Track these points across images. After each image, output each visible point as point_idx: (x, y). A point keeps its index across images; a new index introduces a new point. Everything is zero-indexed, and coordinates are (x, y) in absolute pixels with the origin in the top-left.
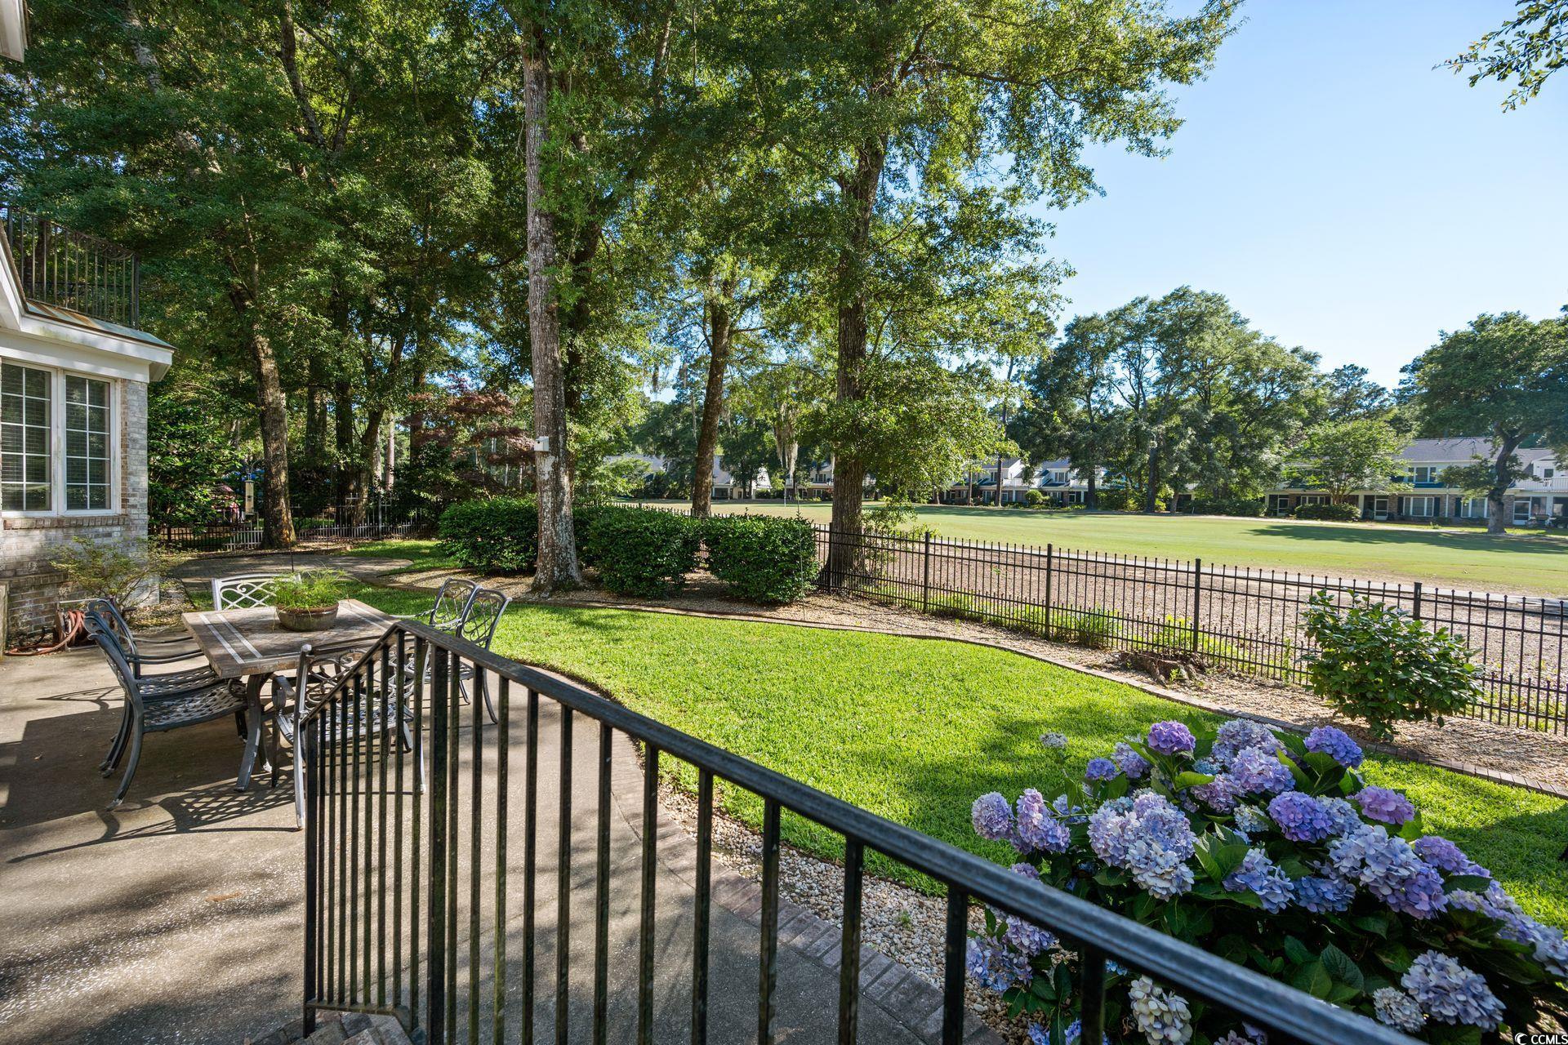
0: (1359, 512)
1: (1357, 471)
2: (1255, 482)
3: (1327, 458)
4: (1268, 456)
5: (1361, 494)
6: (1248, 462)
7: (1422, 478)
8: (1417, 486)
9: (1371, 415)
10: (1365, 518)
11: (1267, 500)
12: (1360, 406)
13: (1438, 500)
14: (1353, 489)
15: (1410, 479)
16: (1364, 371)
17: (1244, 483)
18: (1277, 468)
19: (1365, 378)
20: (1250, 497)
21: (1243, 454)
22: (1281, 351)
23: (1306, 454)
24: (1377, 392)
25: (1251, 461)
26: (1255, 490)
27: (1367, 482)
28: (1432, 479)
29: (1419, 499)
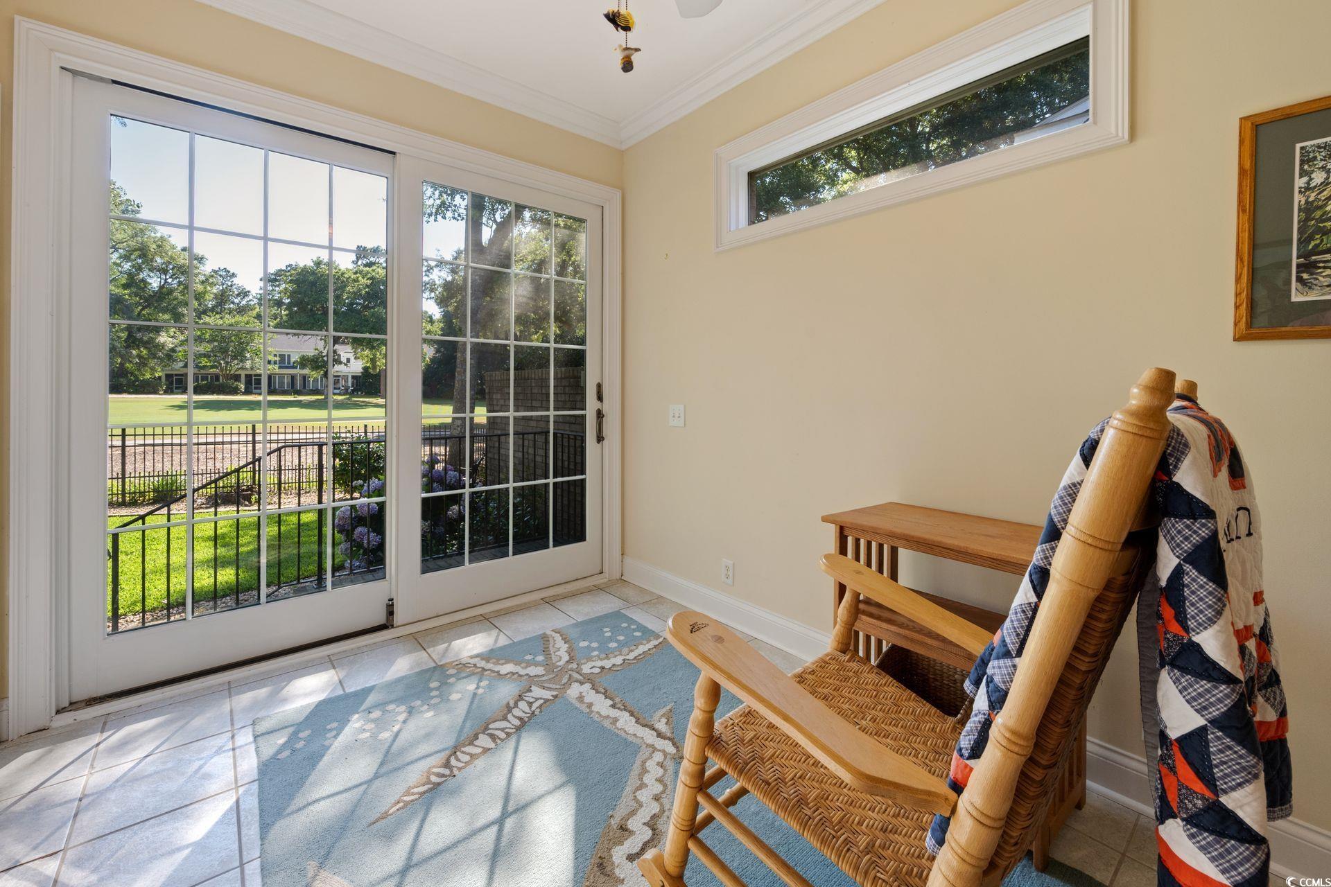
0: (242, 387)
1: (240, 355)
2: (152, 363)
3: (216, 344)
4: (163, 338)
5: (243, 373)
6: (146, 344)
7: (283, 361)
8: (280, 367)
9: (242, 310)
10: (247, 392)
11: (163, 379)
12: (233, 303)
13: (293, 377)
14: (238, 369)
15: (275, 363)
16: (234, 275)
17: (143, 363)
18: (173, 350)
19: (236, 280)
20: (148, 376)
21: (139, 335)
22: (173, 247)
23: (199, 339)
24: (244, 293)
25: (147, 342)
26: (153, 369)
27: (248, 364)
28: (289, 363)
29: (282, 376)
